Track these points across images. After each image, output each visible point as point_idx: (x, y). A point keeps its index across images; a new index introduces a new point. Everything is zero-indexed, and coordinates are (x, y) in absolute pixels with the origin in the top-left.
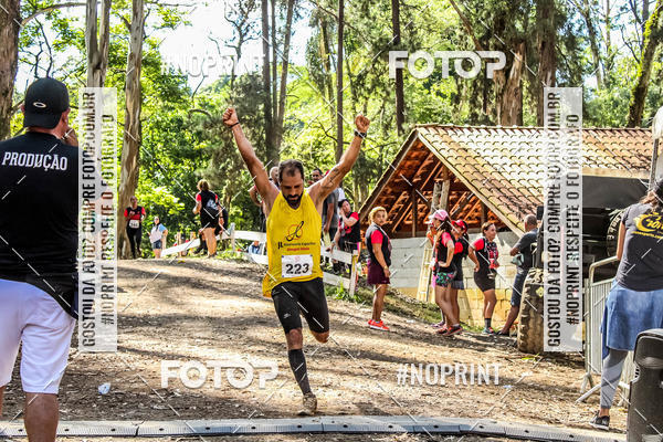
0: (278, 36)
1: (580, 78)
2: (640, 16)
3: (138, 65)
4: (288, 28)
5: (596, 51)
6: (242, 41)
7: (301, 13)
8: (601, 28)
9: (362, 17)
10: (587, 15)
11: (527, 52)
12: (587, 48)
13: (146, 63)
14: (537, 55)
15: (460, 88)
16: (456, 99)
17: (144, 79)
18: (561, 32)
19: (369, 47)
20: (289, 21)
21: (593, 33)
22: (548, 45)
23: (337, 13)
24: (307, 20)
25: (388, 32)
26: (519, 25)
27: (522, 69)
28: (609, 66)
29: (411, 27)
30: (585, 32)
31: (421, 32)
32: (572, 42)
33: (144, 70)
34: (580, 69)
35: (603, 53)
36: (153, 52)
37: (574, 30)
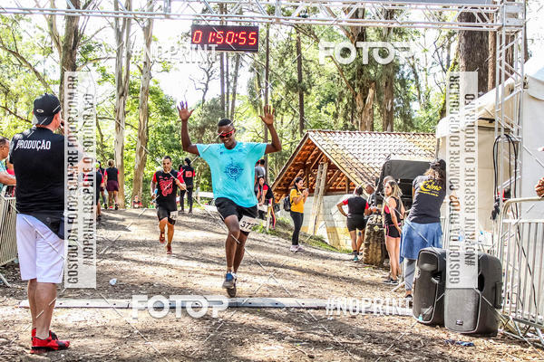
0: (230, 77)
1: (408, 104)
2: (445, 67)
3: (146, 94)
4: (236, 73)
5: (418, 87)
6: (209, 80)
7: (244, 63)
8: (421, 75)
9: (280, 67)
10: (413, 67)
11: (377, 88)
12: (413, 86)
13: (151, 93)
14: (383, 90)
15: (338, 109)
16: (336, 116)
17: (150, 102)
18: (398, 76)
19: (284, 85)
20: (237, 69)
21: (417, 77)
22: (389, 84)
23: (265, 64)
24: (247, 68)
25: (295, 76)
26: (372, 72)
27: (374, 99)
28: (427, 97)
29: (308, 73)
30: (412, 76)
31: (314, 76)
32: (403, 83)
33: (150, 97)
34: (409, 99)
35: (423, 89)
36: (156, 86)
37: (405, 76)
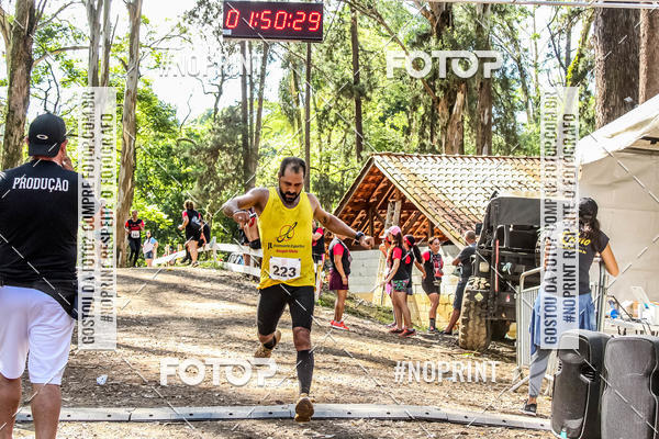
0: (255, 77)
1: (512, 114)
2: (564, 62)
3: (133, 101)
4: (263, 70)
5: (526, 91)
6: (223, 80)
7: (274, 56)
8: (530, 71)
9: (327, 60)
10: (519, 61)
11: (468, 91)
12: (519, 88)
13: (140, 98)
14: (476, 94)
15: (410, 121)
16: (407, 131)
17: (138, 112)
18: (496, 75)
19: (332, 86)
20: (264, 63)
21: (523, 75)
22: (485, 86)
23: (305, 57)
24: (279, 63)
25: (350, 74)
27: (464, 107)
28: (537, 104)
29: (368, 69)
30: (517, 75)
31: (377, 74)
32: (505, 84)
33: (138, 104)
34: (513, 107)
35: (532, 93)
36: (147, 88)
37: (508, 73)
